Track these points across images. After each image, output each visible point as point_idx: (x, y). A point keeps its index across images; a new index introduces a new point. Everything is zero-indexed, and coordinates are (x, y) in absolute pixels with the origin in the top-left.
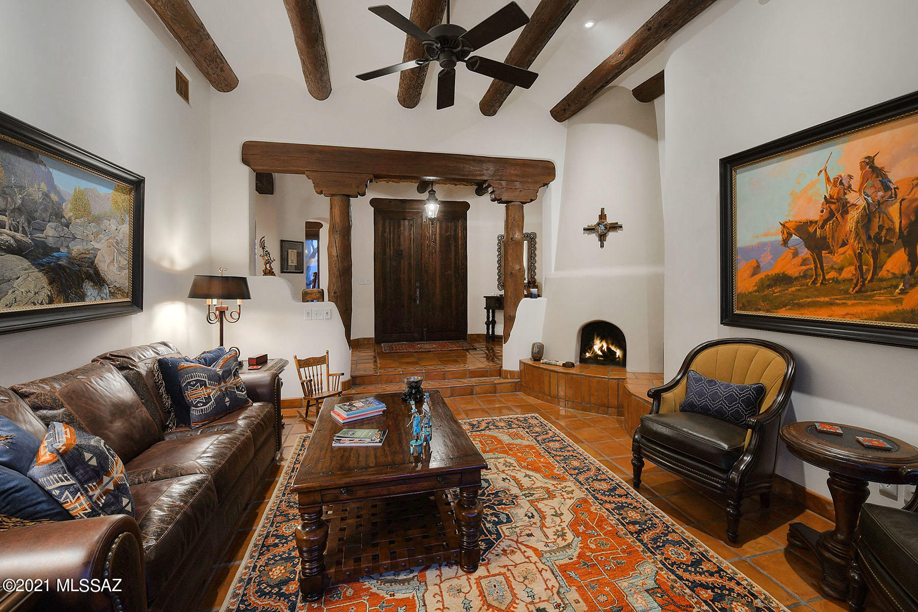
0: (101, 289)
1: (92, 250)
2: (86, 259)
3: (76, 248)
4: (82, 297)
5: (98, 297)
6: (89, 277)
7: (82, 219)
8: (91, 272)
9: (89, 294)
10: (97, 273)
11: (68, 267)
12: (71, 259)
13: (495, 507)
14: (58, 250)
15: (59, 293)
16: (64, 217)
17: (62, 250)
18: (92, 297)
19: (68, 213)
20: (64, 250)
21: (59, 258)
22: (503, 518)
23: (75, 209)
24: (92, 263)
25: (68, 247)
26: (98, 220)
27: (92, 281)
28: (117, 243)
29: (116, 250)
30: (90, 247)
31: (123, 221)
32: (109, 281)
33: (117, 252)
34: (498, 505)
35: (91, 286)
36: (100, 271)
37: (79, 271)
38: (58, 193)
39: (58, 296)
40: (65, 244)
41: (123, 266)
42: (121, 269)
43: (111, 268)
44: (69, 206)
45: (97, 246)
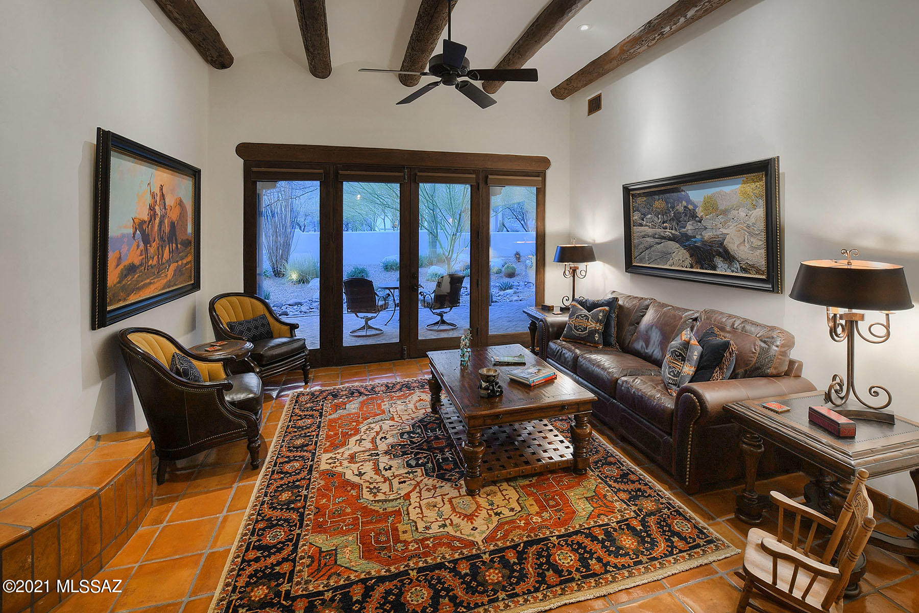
0: (731, 264)
1: (721, 235)
2: (715, 242)
3: (707, 235)
4: (714, 268)
5: (729, 269)
6: (719, 254)
7: (711, 215)
8: (721, 250)
9: (720, 266)
10: (726, 251)
11: (702, 248)
12: (704, 242)
13: (409, 443)
14: (695, 237)
15: (697, 263)
16: (698, 217)
17: (697, 237)
18: (722, 268)
19: (700, 212)
20: (698, 237)
21: (695, 242)
22: (406, 436)
23: (706, 209)
24: (721, 244)
25: (701, 235)
26: (725, 212)
27: (722, 257)
28: (748, 227)
29: (746, 233)
30: (718, 233)
31: (755, 207)
32: (740, 259)
33: (747, 234)
34: (406, 445)
35: (721, 260)
36: (730, 250)
37: (711, 250)
38: (692, 204)
39: (696, 264)
40: (699, 233)
41: (756, 246)
42: (753, 248)
43: (742, 248)
44: (701, 209)
45: (725, 231)
